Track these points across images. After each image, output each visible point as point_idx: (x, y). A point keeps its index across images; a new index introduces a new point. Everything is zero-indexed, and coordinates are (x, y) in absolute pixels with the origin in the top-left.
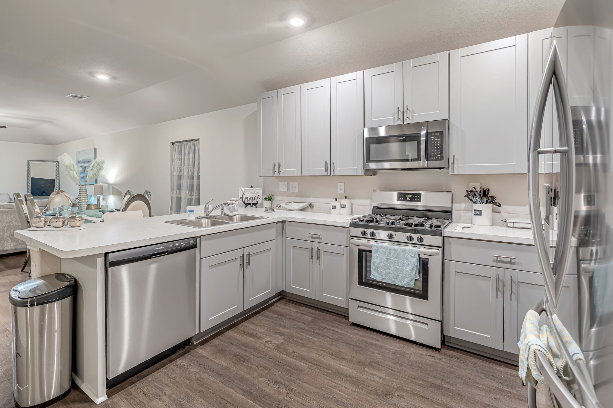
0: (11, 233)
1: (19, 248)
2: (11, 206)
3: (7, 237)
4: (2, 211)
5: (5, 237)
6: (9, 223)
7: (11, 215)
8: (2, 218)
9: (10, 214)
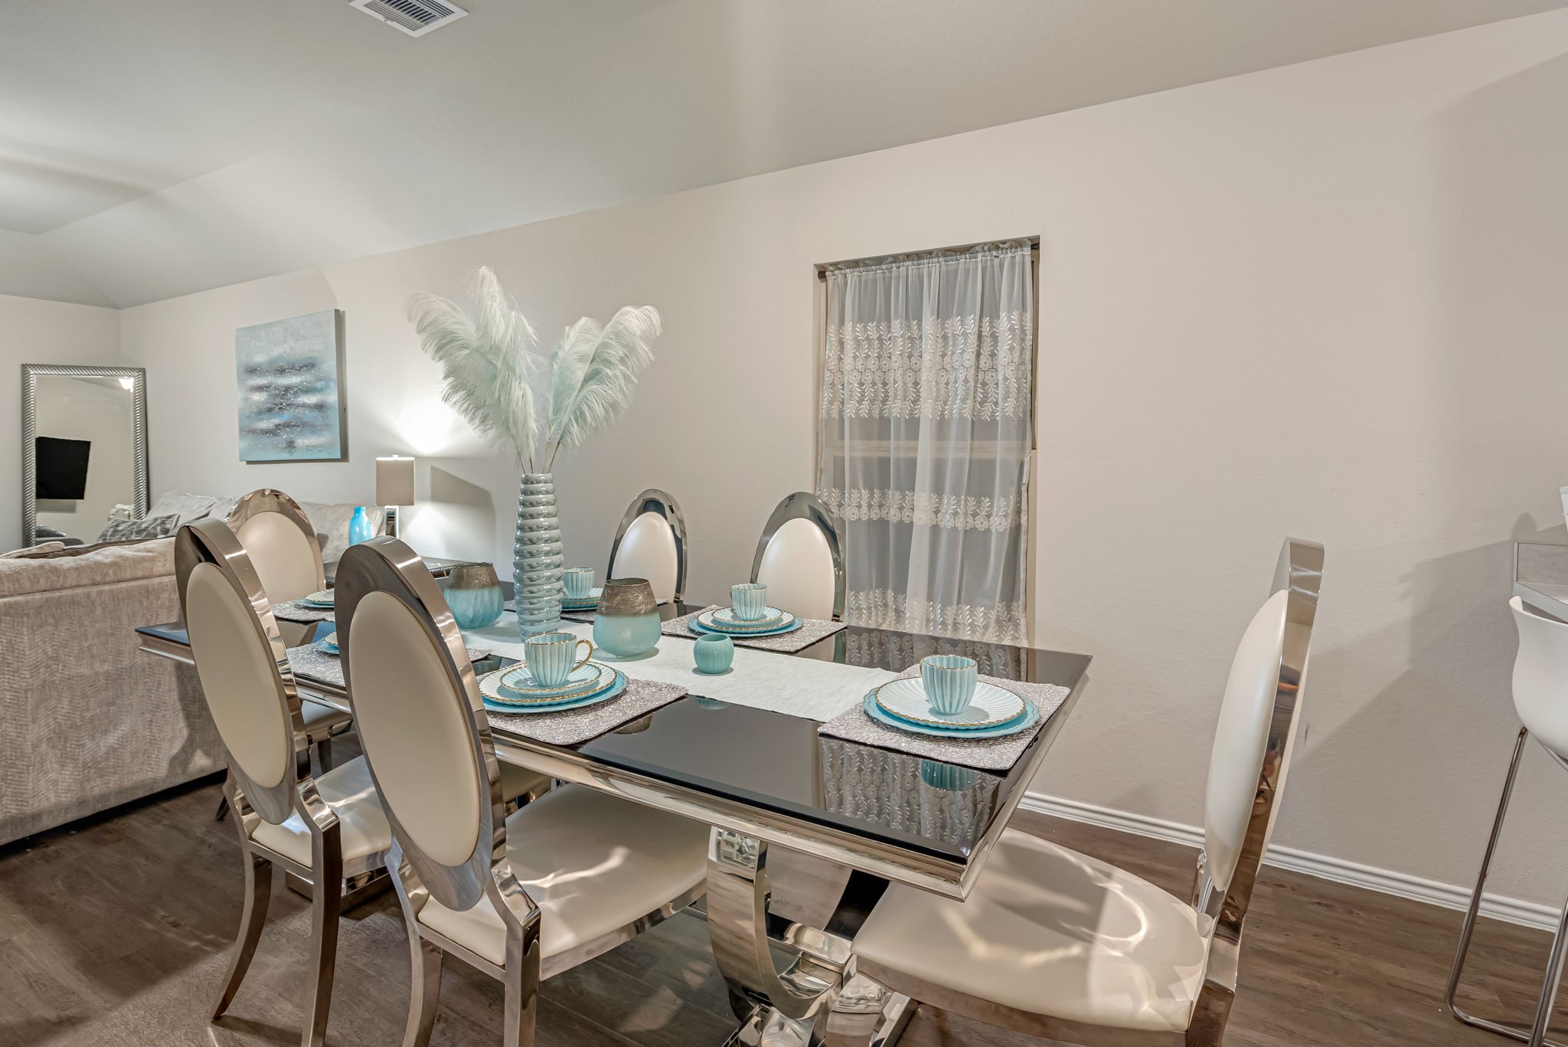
0: (60, 718)
1: (97, 790)
2: (54, 578)
3: (36, 746)
4: (10, 606)
5: (28, 749)
6: (48, 666)
7: (56, 625)
8: (11, 646)
9: (51, 620)
